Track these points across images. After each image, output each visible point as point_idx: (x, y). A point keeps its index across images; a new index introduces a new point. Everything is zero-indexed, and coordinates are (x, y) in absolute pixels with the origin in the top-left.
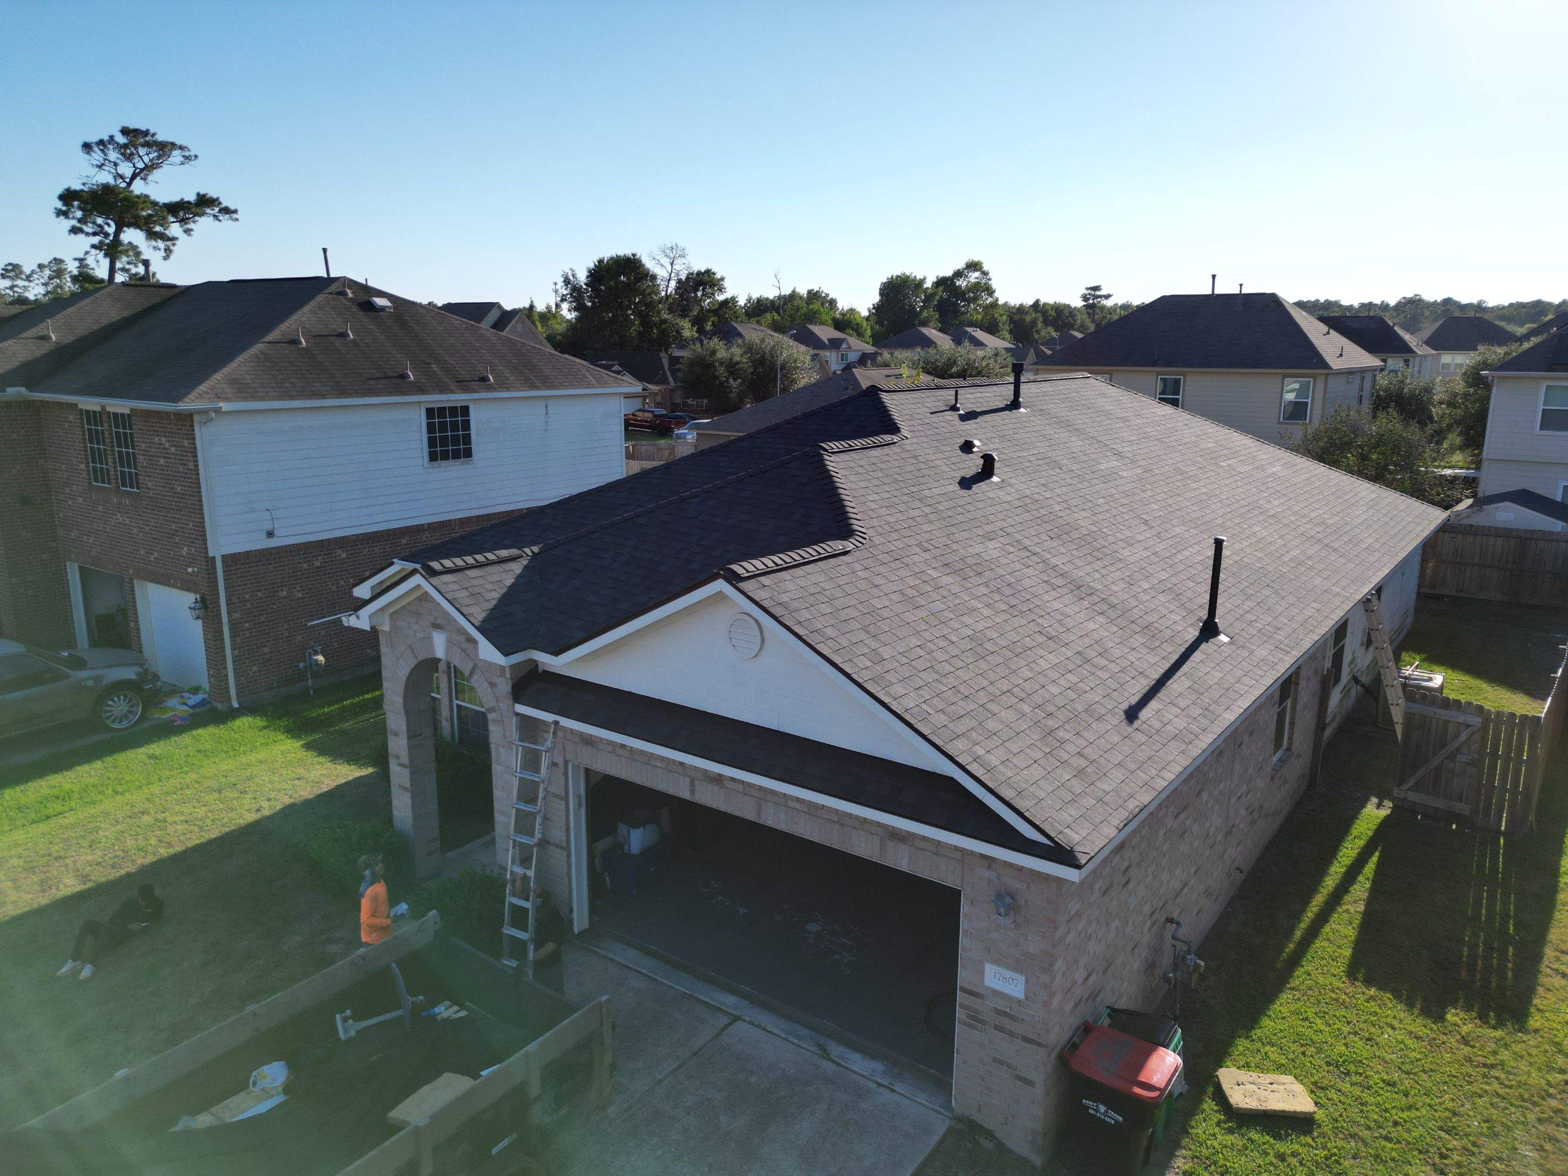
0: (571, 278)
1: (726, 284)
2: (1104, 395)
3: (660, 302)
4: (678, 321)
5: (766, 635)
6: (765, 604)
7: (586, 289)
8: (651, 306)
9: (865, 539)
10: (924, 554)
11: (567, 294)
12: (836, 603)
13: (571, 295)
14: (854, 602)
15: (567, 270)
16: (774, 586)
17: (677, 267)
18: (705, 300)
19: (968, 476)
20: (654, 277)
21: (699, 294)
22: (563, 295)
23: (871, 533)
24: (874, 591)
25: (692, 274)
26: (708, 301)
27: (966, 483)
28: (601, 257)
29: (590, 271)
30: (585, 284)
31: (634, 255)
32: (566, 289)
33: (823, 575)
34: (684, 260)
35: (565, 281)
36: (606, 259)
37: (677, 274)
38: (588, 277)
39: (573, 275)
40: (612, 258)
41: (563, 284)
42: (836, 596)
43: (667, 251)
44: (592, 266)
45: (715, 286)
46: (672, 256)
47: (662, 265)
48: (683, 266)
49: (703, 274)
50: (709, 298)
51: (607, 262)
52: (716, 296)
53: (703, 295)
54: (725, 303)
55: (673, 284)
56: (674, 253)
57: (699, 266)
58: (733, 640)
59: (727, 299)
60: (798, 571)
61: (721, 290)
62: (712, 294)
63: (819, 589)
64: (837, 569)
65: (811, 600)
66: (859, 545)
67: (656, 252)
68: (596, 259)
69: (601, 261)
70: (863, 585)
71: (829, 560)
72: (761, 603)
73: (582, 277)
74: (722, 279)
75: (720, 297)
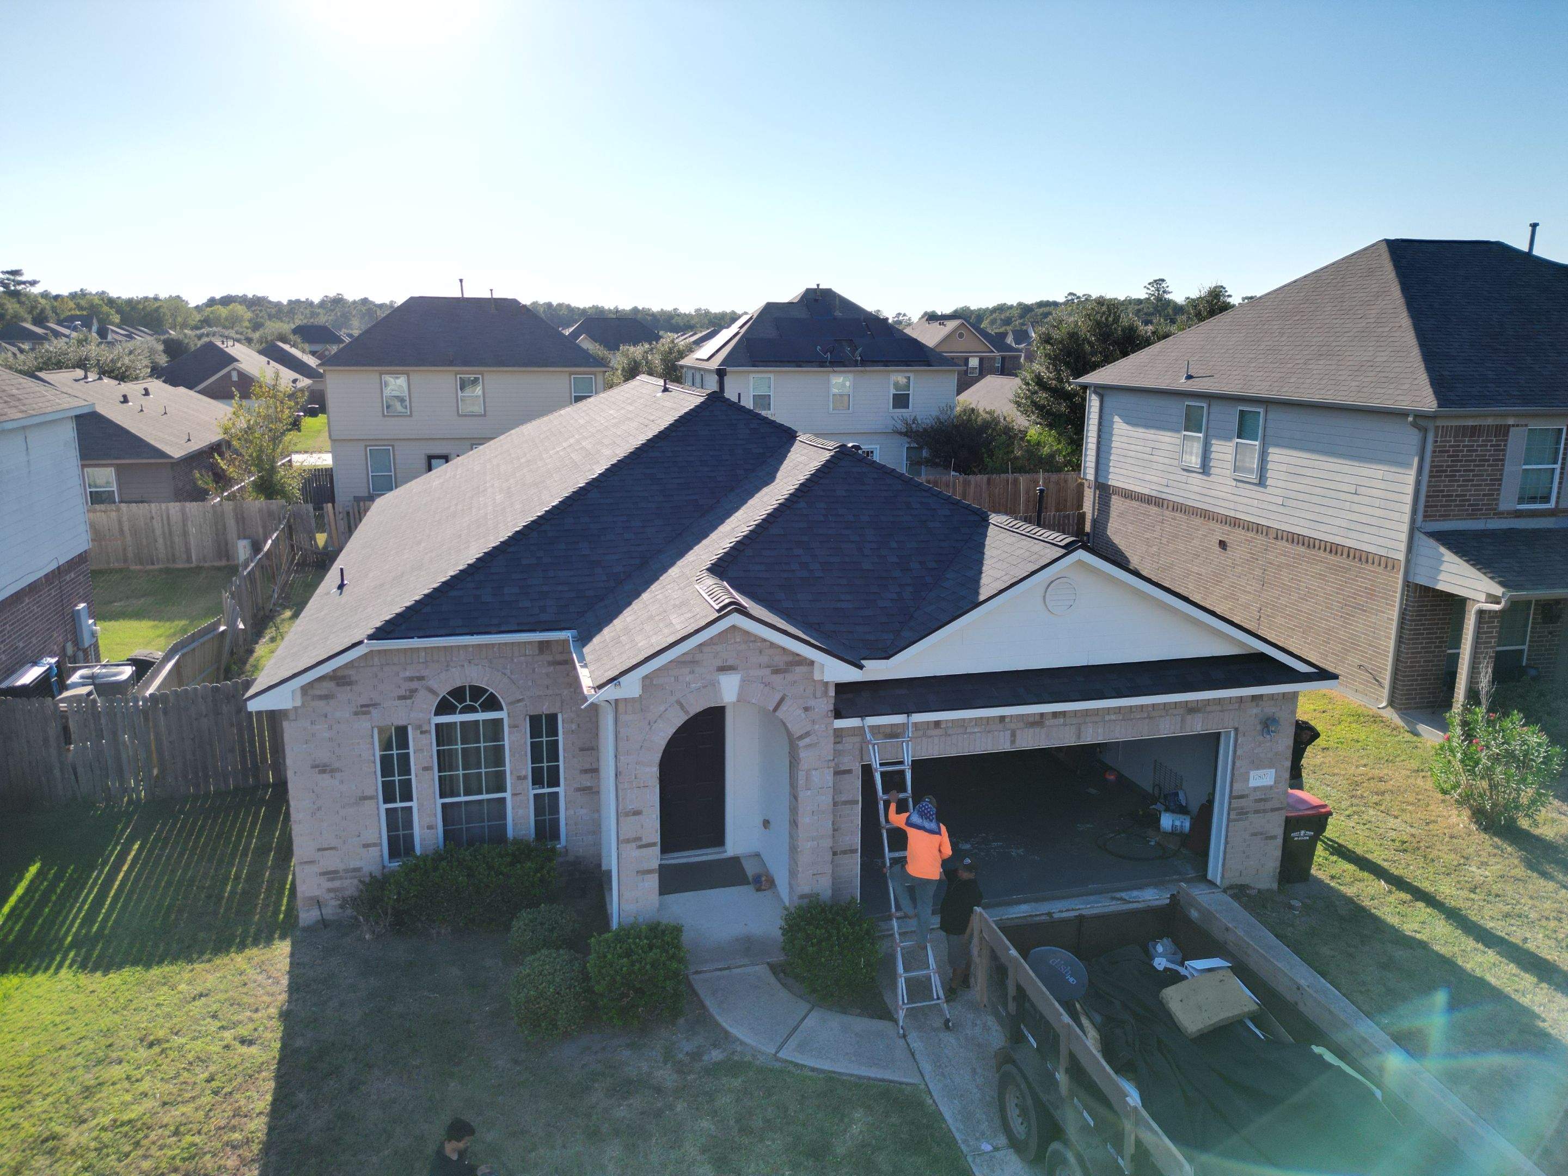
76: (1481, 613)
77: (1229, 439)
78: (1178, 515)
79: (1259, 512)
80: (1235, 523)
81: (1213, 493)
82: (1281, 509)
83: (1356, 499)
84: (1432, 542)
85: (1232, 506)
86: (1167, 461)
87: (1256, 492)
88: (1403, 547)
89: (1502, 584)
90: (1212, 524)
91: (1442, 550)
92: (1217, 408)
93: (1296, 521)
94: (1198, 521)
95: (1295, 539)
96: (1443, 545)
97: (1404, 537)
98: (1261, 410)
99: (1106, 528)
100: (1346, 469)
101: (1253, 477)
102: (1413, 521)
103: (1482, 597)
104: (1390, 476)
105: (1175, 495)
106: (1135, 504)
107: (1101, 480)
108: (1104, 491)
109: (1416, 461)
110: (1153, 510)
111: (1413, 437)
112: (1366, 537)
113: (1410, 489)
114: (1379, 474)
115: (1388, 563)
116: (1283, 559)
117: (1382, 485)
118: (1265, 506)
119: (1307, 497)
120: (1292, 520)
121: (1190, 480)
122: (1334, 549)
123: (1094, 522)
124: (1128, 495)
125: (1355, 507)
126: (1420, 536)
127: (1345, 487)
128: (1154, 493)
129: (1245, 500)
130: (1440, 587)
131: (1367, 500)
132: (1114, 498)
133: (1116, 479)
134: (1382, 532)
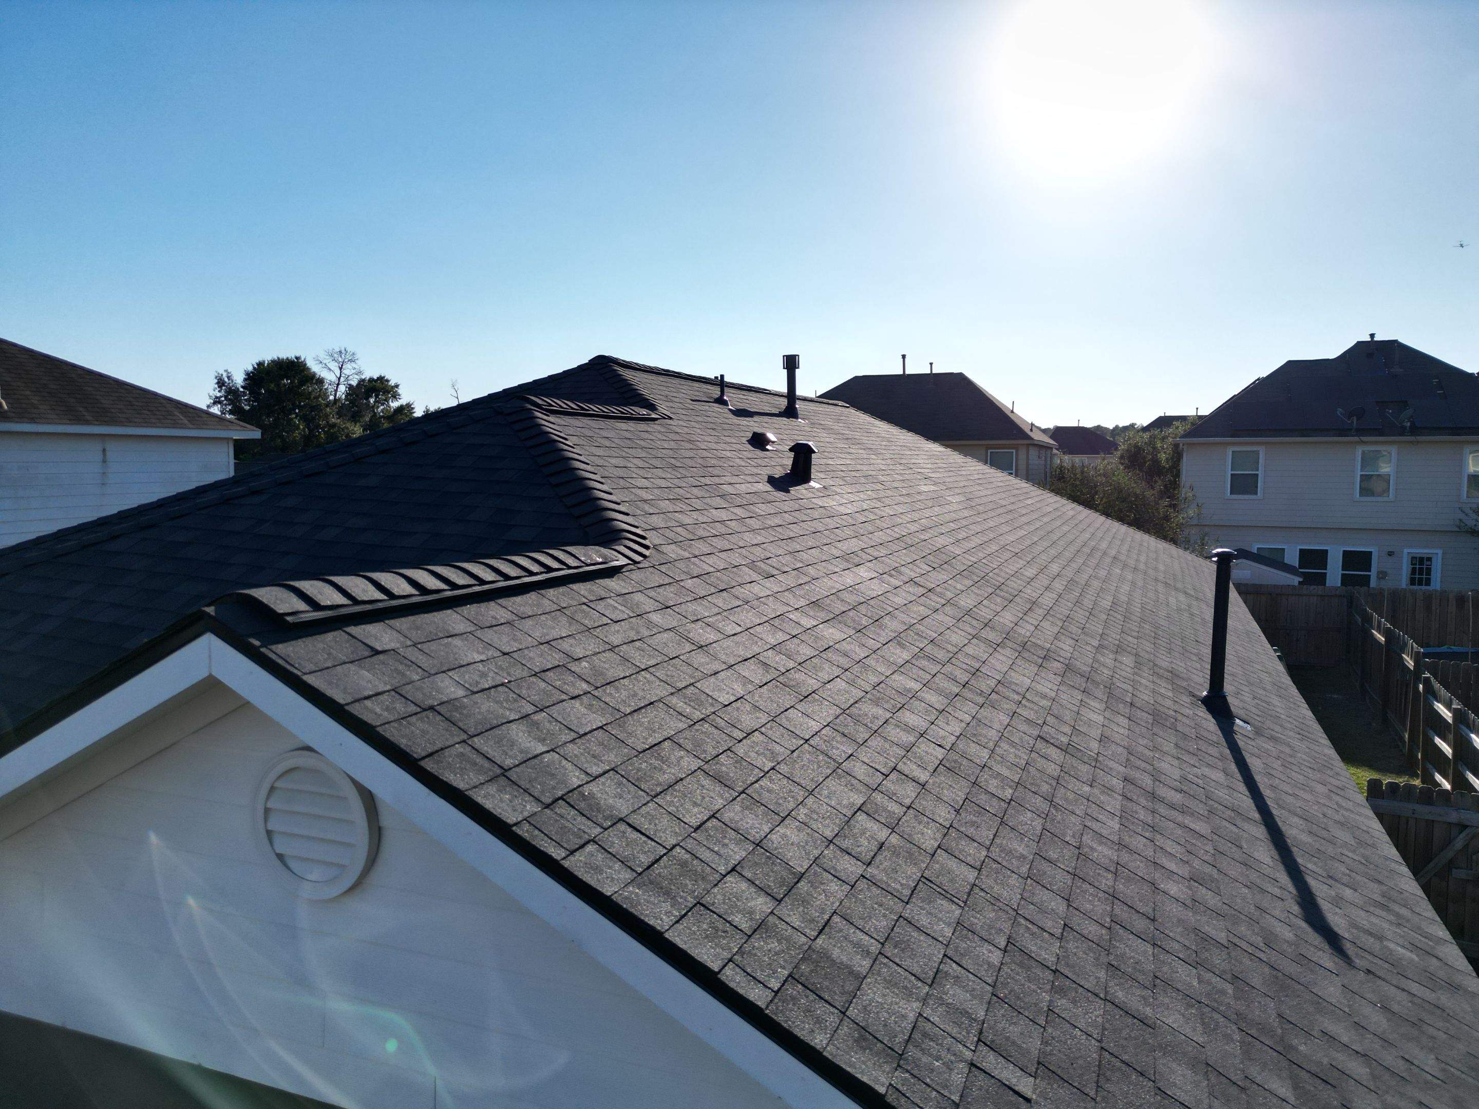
0: (226, 380)
1: (400, 391)
2: (873, 425)
3: (327, 406)
4: (348, 425)
5: (386, 820)
6: (372, 712)
7: (243, 392)
8: (316, 408)
9: (647, 547)
10: (768, 583)
11: (222, 397)
12: (612, 696)
13: (226, 397)
14: (661, 691)
15: (221, 371)
16: (413, 654)
17: (346, 372)
18: (378, 407)
19: (777, 476)
20: (321, 381)
21: (372, 400)
22: (216, 397)
23: (653, 539)
24: (699, 659)
25: (363, 380)
26: (382, 407)
27: (782, 484)
28: (261, 360)
29: (248, 374)
30: (242, 387)
31: (297, 358)
32: (219, 391)
33: (564, 620)
34: (353, 365)
35: (218, 383)
36: (266, 362)
37: (347, 379)
38: (245, 380)
39: (229, 378)
40: (274, 361)
41: (216, 386)
42: (611, 674)
43: (336, 355)
44: (250, 369)
45: (389, 392)
46: (340, 360)
47: (330, 369)
48: (353, 371)
49: (376, 381)
50: (383, 404)
51: (268, 364)
52: (391, 403)
53: (375, 402)
54: (401, 409)
55: (342, 389)
56: (343, 358)
57: (371, 372)
58: (278, 841)
59: (402, 406)
60: (494, 611)
61: (395, 396)
62: (385, 400)
63: (555, 658)
64: (600, 606)
65: (537, 690)
66: (638, 558)
67: (323, 356)
68: (255, 360)
69: (260, 364)
70: (668, 643)
71: (575, 587)
72: (356, 709)
73: (239, 379)
74: (397, 386)
75: (394, 405)
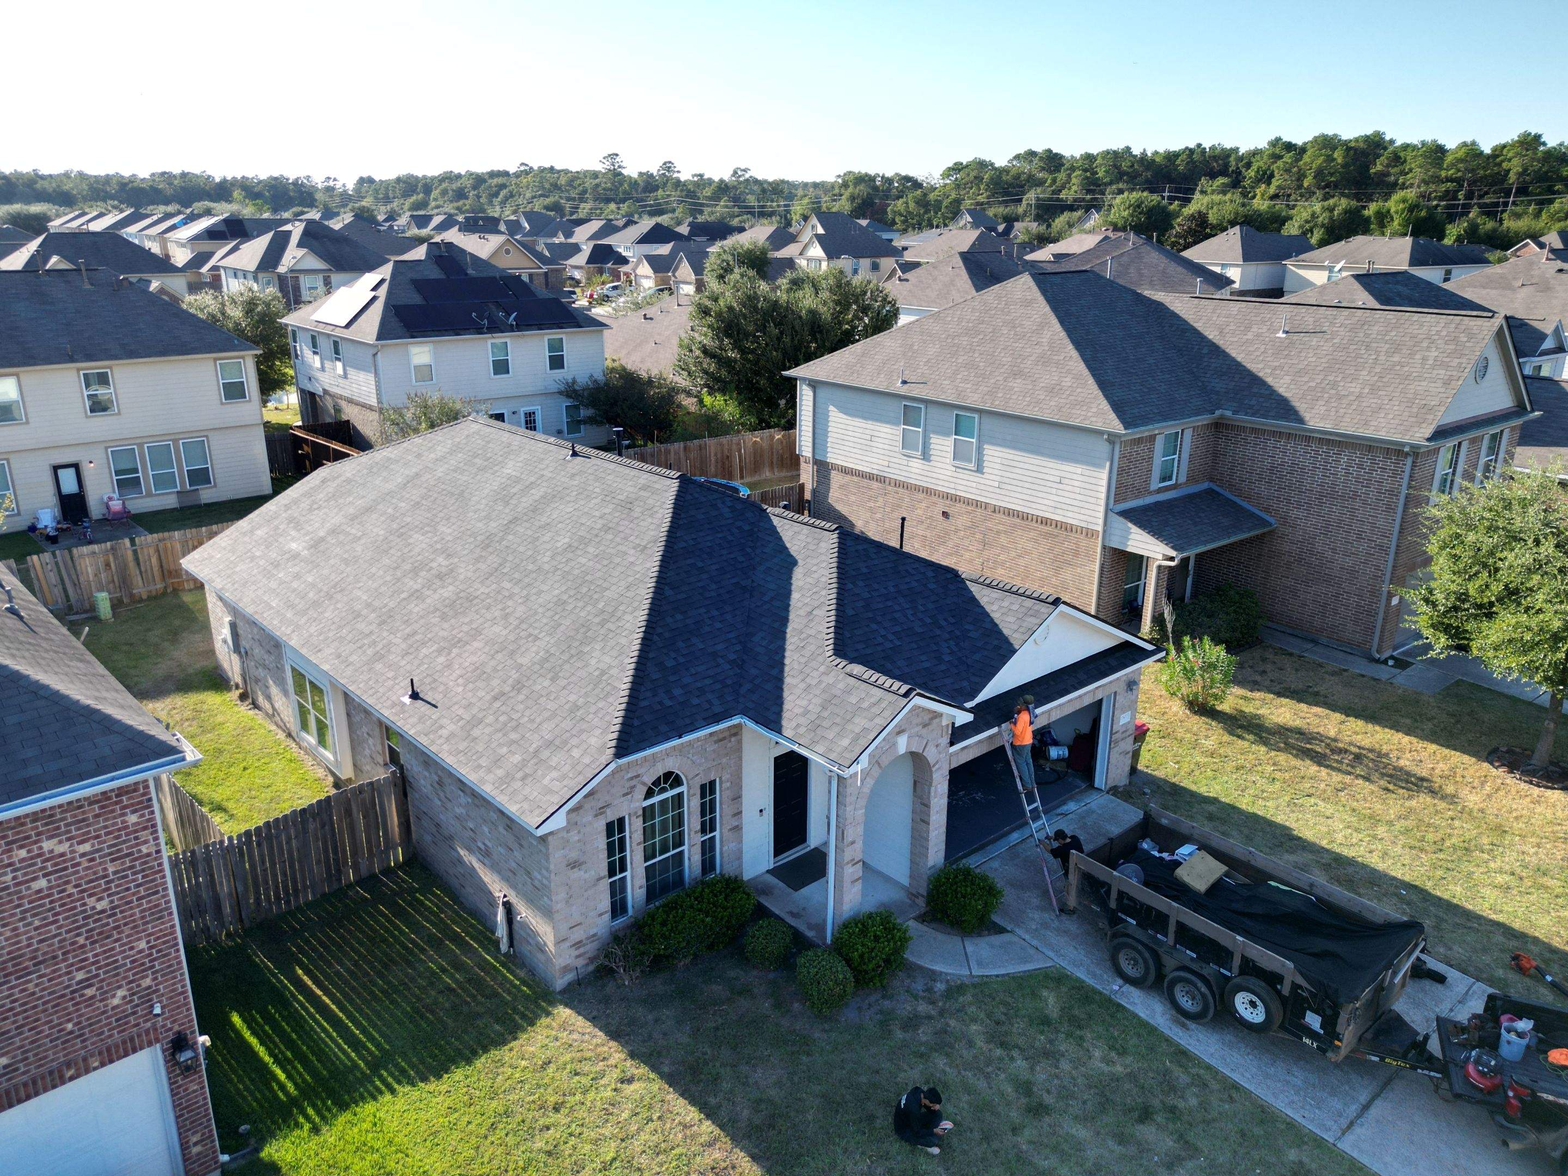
76: (1159, 567)
77: (947, 434)
78: (900, 490)
79: (978, 492)
80: (956, 499)
81: (934, 475)
82: (998, 491)
83: (1061, 486)
84: (1121, 519)
85: (952, 485)
86: (886, 447)
87: (976, 477)
88: (1101, 522)
89: (1173, 548)
90: (934, 499)
91: (1130, 525)
92: (933, 410)
93: (1011, 500)
94: (921, 496)
95: (1009, 513)
96: (1131, 521)
97: (1101, 515)
98: (976, 416)
99: (827, 497)
100: (1051, 465)
101: (972, 466)
102: (1107, 504)
103: (1160, 557)
104: (1087, 473)
105: (896, 473)
106: (855, 479)
107: (818, 457)
108: (823, 468)
109: (1108, 464)
110: (875, 485)
111: (1103, 447)
112: (1070, 514)
113: (1104, 483)
114: (1079, 471)
115: (1090, 534)
116: (1001, 527)
117: (1081, 478)
118: (983, 487)
119: (1020, 484)
120: (1007, 499)
121: (911, 464)
122: (1045, 521)
123: (814, 492)
124: (846, 471)
125: (1060, 493)
126: (1110, 514)
127: (1052, 478)
128: (875, 472)
129: (965, 483)
130: (1129, 549)
131: (1069, 488)
132: (833, 473)
133: (833, 457)
134: (1083, 511)
